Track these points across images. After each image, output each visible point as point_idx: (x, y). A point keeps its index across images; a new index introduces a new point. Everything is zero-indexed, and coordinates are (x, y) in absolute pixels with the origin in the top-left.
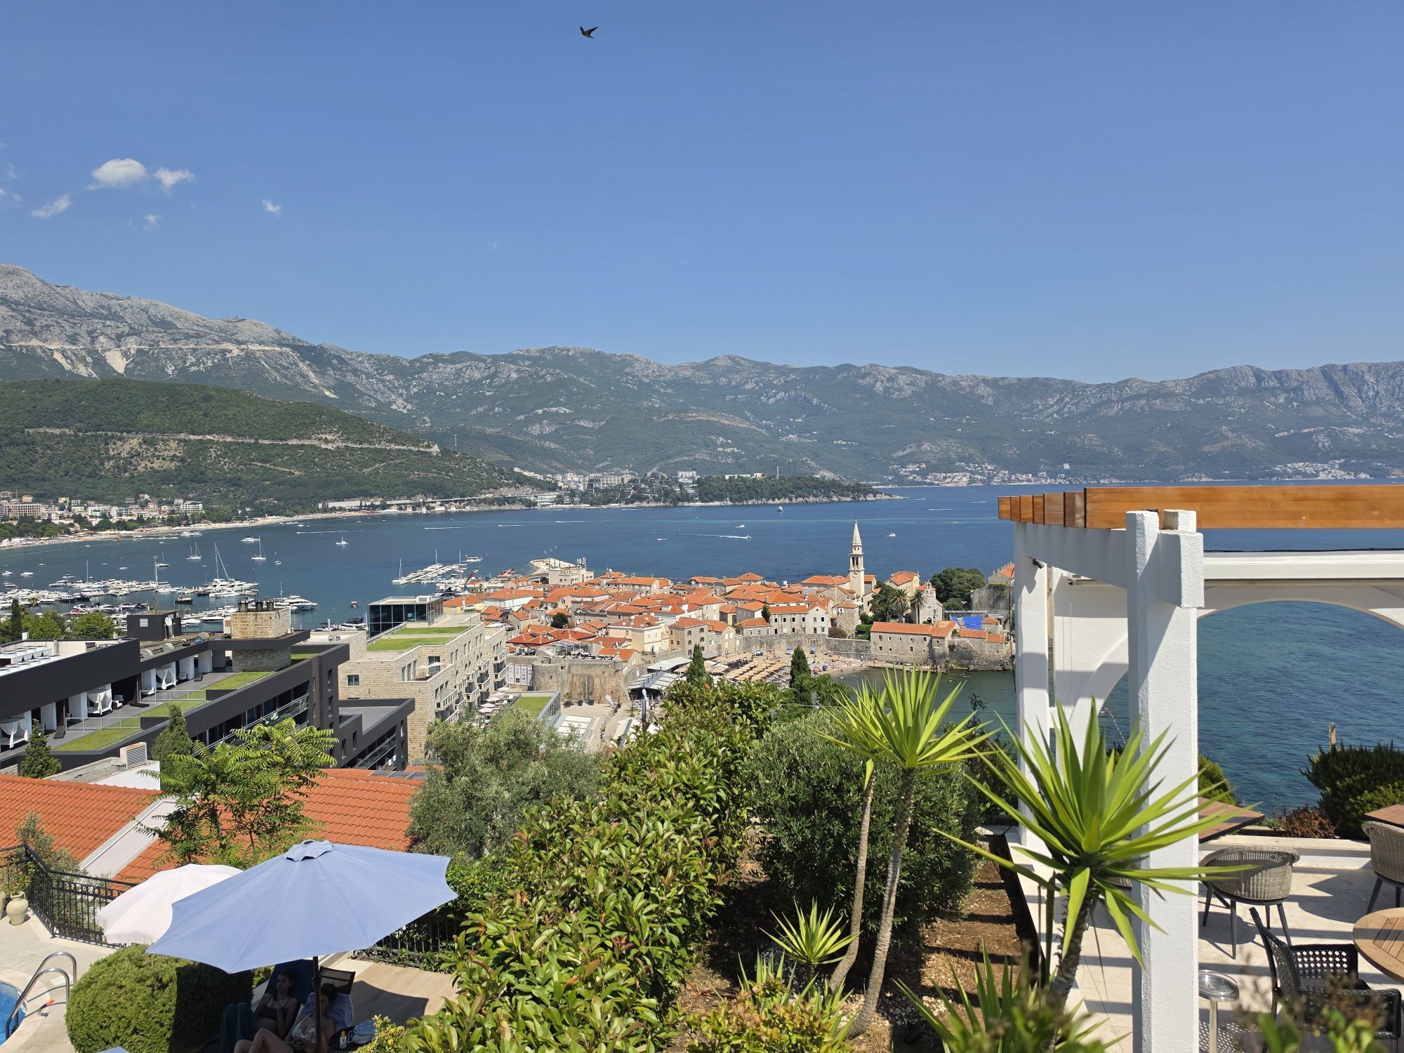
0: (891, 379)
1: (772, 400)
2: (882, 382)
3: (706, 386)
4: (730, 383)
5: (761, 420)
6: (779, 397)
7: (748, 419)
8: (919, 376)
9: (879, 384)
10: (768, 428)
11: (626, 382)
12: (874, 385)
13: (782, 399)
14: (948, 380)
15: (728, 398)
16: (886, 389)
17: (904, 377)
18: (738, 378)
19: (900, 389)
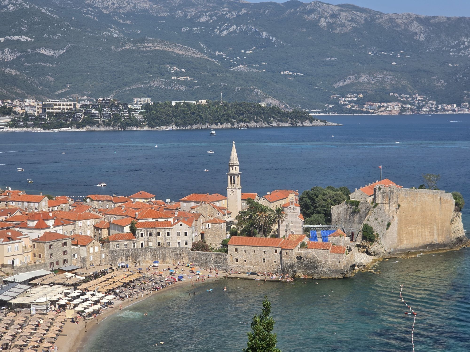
0: (334, 16)
1: (224, 33)
2: (326, 18)
3: (163, 18)
4: (185, 16)
5: (215, 51)
6: (231, 30)
7: (201, 50)
8: (359, 14)
9: (322, 20)
10: (220, 58)
11: (87, 13)
12: (319, 21)
13: (234, 32)
14: (385, 17)
15: (184, 30)
16: (330, 25)
17: (346, 14)
18: (192, 12)
19: (342, 25)
